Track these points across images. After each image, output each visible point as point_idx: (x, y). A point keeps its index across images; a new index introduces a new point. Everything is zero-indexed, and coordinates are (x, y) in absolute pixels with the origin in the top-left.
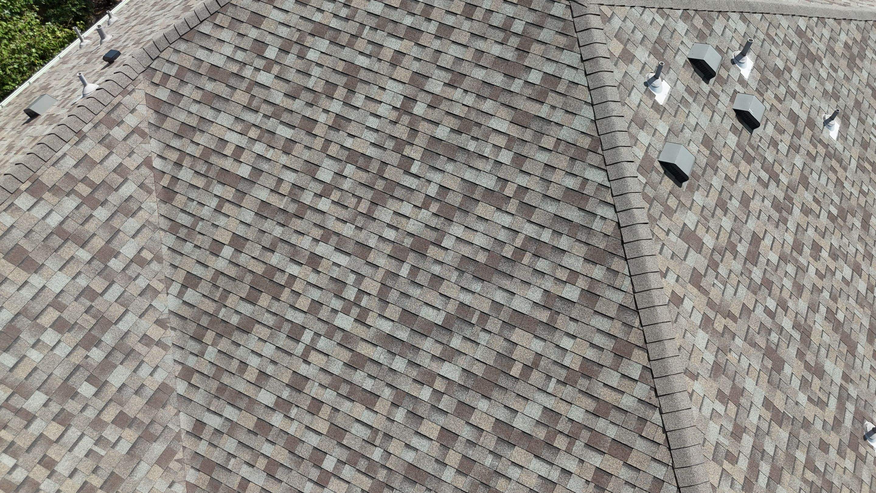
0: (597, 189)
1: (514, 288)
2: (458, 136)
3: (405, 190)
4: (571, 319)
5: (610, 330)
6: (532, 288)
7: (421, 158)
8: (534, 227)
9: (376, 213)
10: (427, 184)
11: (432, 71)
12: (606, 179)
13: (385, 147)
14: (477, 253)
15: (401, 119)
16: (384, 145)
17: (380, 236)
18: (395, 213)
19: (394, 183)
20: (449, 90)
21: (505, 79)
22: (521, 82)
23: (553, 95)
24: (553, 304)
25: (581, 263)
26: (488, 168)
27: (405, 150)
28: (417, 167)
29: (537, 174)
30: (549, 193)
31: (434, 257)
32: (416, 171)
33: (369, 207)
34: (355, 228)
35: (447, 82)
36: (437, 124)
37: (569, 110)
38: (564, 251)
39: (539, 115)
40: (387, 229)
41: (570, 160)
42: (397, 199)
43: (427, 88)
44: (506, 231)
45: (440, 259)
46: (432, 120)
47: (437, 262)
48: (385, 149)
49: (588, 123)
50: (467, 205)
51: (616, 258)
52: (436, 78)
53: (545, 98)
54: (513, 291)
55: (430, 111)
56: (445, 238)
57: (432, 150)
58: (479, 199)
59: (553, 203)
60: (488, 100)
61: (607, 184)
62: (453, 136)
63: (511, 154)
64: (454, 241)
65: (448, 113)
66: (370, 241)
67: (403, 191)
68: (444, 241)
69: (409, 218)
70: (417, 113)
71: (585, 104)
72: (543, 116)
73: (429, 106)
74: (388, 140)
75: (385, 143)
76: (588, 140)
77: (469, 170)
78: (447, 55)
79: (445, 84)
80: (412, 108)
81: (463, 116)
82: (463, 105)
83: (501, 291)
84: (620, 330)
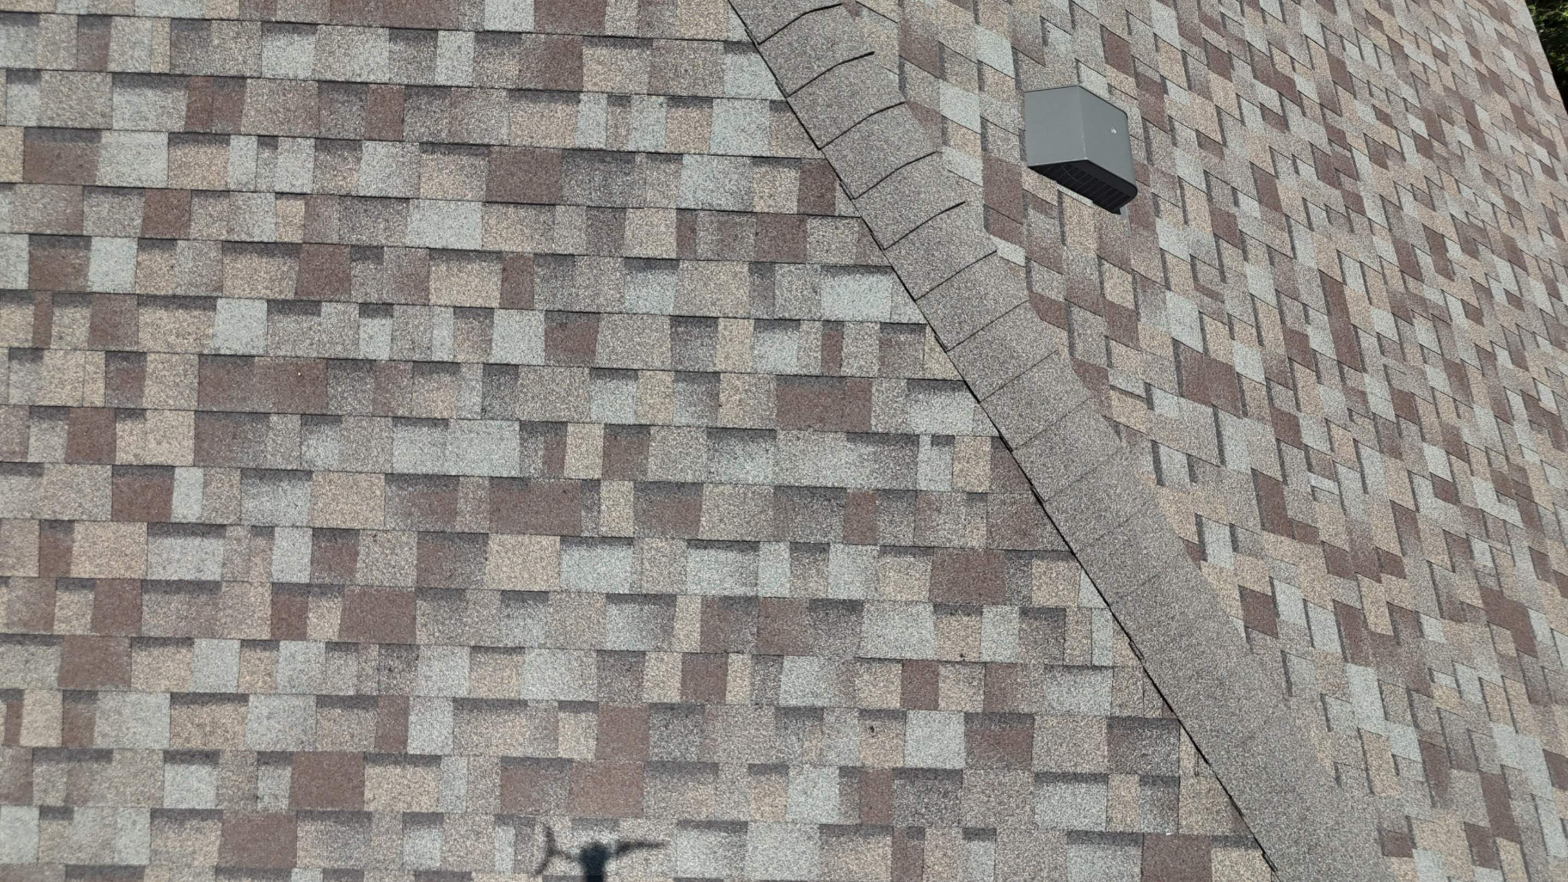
0: (884, 344)
1: (737, 804)
2: (307, 322)
4: (970, 834)
5: (1109, 820)
6: (797, 782)
7: (197, 451)
8: (722, 555)
10: (261, 542)
11: (100, 104)
12: (902, 297)
13: (31, 460)
14: (551, 733)
15: (55, 330)
16: (25, 453)
18: (176, 698)
20: (201, 154)
21: (401, 46)
22: (466, 40)
23: (602, 52)
24: (890, 807)
25: (930, 625)
26: (473, 400)
27: (120, 443)
28: (197, 494)
29: (658, 364)
30: (728, 417)
31: (401, 807)
33: (65, 713)
35: (179, 126)
36: (207, 303)
37: (679, 92)
38: (854, 607)
39: (580, 142)
40: (173, 773)
41: (750, 270)
42: (163, 642)
43: (106, 175)
44: (629, 608)
45: (425, 805)
46: (179, 292)
47: (414, 820)
48: (36, 469)
49: (766, 117)
50: (447, 566)
51: (1036, 562)
52: (129, 125)
53: (577, 72)
54: (734, 815)
55: (157, 259)
56: (412, 718)
57: (228, 407)
58: (483, 525)
59: (752, 448)
60: (369, 146)
61: (912, 314)
62: (288, 324)
63: (535, 322)
64: (448, 719)
65: (233, 247)
67: (177, 602)
68: (412, 732)
69: (242, 699)
70: (108, 287)
71: (726, 51)
72: (595, 145)
73: (145, 243)
74: (34, 430)
75: (25, 443)
76: (788, 179)
77: (401, 433)
78: (139, 24)
79: (175, 139)
80: (81, 271)
81: (297, 238)
82: (280, 195)
83: (694, 833)
84: (1141, 806)
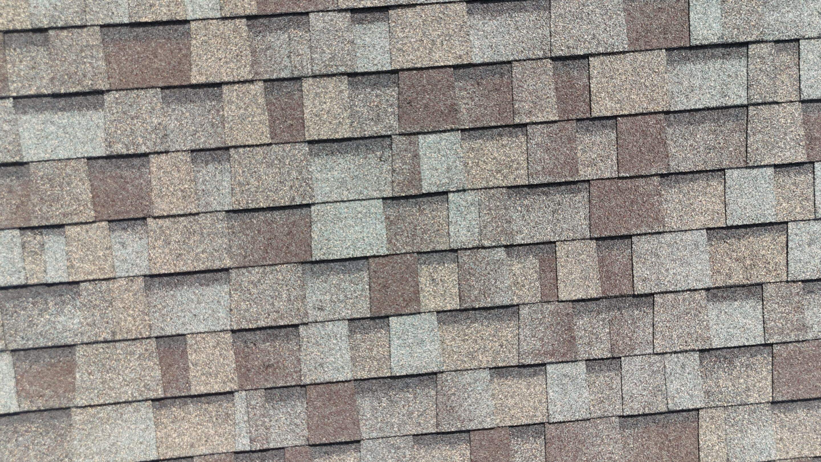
3: (707, 126)
9: (639, 270)
17: (702, 351)
19: (651, 120)
32: (716, 27)
34: (590, 369)
66: (673, 387)
